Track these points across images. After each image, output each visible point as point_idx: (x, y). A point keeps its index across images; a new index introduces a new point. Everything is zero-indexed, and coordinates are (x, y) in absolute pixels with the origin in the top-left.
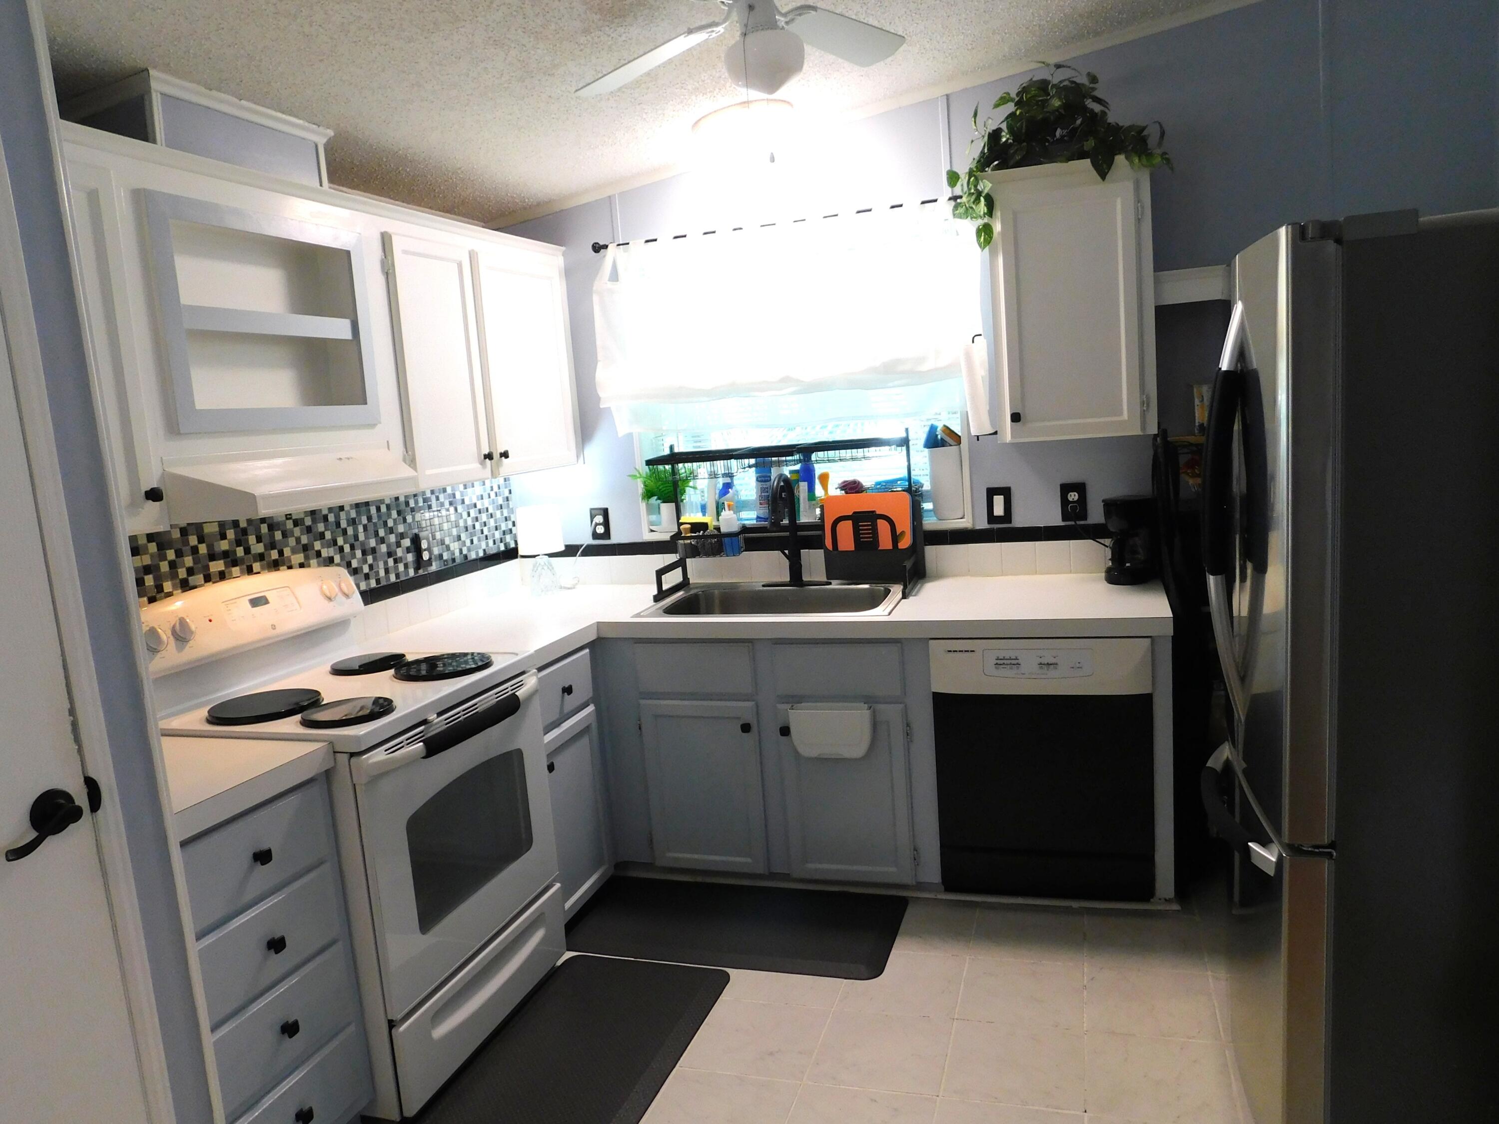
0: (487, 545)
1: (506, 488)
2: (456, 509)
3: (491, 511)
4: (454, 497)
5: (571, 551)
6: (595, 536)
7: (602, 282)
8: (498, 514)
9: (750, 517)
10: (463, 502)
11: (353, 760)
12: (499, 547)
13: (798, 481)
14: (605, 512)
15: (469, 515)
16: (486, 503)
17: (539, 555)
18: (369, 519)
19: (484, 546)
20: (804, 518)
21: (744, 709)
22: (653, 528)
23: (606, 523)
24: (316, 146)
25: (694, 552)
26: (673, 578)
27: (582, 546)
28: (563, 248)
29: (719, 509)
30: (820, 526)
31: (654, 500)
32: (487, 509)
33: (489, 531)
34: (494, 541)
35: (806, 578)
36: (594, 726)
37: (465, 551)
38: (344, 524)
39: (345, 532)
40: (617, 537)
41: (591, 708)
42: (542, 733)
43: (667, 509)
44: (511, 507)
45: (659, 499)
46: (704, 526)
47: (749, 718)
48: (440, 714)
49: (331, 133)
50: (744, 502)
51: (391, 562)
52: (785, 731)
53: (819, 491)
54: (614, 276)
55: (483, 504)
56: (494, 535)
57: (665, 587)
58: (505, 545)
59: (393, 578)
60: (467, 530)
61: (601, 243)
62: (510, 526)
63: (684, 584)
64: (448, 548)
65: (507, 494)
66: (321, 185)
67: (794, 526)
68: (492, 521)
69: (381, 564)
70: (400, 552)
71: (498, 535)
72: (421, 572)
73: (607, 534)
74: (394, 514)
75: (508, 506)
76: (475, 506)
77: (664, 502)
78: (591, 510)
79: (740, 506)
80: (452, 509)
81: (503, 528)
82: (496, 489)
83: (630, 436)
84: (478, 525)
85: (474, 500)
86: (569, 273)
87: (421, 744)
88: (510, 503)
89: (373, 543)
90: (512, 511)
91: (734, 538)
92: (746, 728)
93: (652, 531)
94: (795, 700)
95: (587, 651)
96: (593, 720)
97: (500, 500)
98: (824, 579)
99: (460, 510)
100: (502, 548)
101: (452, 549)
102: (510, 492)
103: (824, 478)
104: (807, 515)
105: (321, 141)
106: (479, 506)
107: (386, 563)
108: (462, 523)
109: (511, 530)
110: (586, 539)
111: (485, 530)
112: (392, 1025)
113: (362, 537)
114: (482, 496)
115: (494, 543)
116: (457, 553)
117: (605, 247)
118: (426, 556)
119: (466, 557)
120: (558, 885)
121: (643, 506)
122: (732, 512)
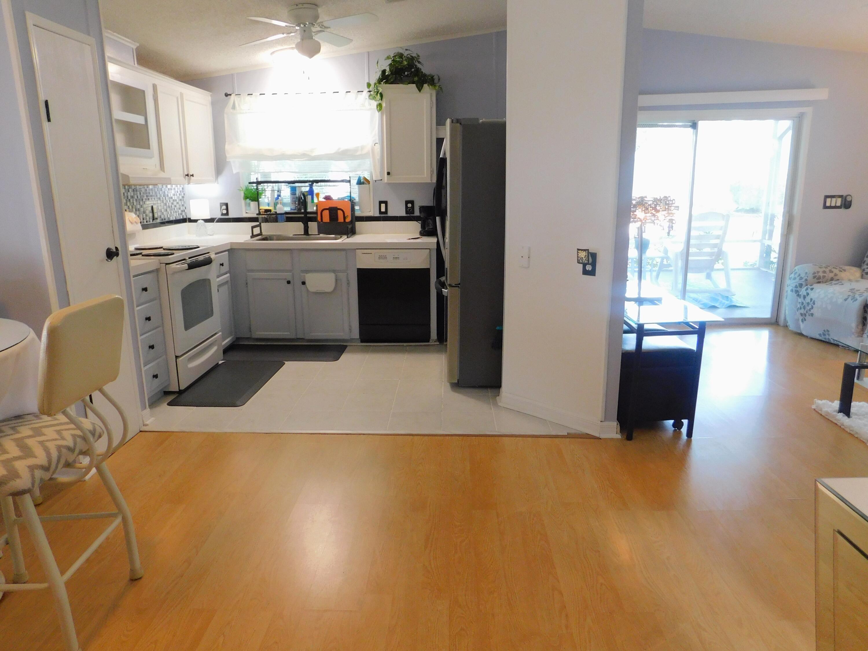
0: (176, 214)
1: (183, 192)
2: (165, 198)
3: (177, 201)
4: (165, 193)
5: (211, 220)
6: (223, 214)
7: (228, 109)
8: (180, 202)
9: (287, 209)
10: (168, 196)
11: (167, 266)
12: (180, 217)
13: (307, 195)
14: (227, 205)
15: (170, 202)
16: (175, 198)
17: (199, 220)
18: (137, 197)
19: (175, 216)
20: (309, 210)
21: (288, 276)
22: (247, 211)
23: (227, 209)
24: (133, 49)
25: (266, 221)
26: (257, 231)
27: (216, 218)
28: (211, 93)
29: (275, 205)
30: (316, 213)
31: (248, 200)
32: (176, 200)
33: (177, 209)
34: (179, 214)
35: (310, 233)
36: (230, 282)
37: (169, 216)
38: (129, 198)
39: (130, 200)
40: (231, 215)
41: (228, 275)
42: (216, 277)
43: (253, 204)
44: (184, 200)
45: (250, 200)
46: (270, 211)
47: (289, 279)
48: (189, 258)
49: (138, 45)
50: (285, 203)
51: (144, 215)
52: (304, 283)
53: (316, 200)
54: (234, 107)
55: (174, 197)
56: (178, 211)
57: (255, 234)
58: (183, 216)
59: (145, 223)
60: (169, 208)
61: (229, 93)
62: (184, 209)
63: (260, 234)
64: (163, 214)
65: (183, 195)
66: (135, 64)
67: (306, 213)
68: (178, 205)
69: (141, 215)
70: (147, 212)
71: (180, 212)
72: (154, 222)
73: (227, 214)
74: (145, 196)
75: (183, 200)
76: (172, 198)
77: (252, 201)
78: (221, 203)
79: (284, 205)
80: (164, 198)
81: (182, 209)
82: (179, 192)
83: (238, 173)
84: (173, 206)
85: (172, 196)
86: (213, 104)
87: (186, 265)
88: (184, 199)
89: (138, 207)
90: (185, 202)
91: (282, 215)
92: (289, 282)
93: (247, 213)
94: (307, 271)
95: (227, 252)
96: (229, 279)
97: (181, 198)
98: (317, 234)
99: (167, 199)
100: (182, 218)
101: (164, 214)
102: (184, 195)
103: (318, 195)
104: (311, 208)
105: (134, 47)
106: (173, 198)
107: (143, 216)
108: (167, 205)
109: (184, 210)
110: (218, 216)
111: (176, 208)
112: (177, 357)
113: (135, 204)
114: (174, 194)
115: (179, 215)
116: (166, 217)
117: (230, 95)
118: (156, 216)
119: (169, 218)
120: (220, 333)
121: (243, 202)
122: (281, 205)
